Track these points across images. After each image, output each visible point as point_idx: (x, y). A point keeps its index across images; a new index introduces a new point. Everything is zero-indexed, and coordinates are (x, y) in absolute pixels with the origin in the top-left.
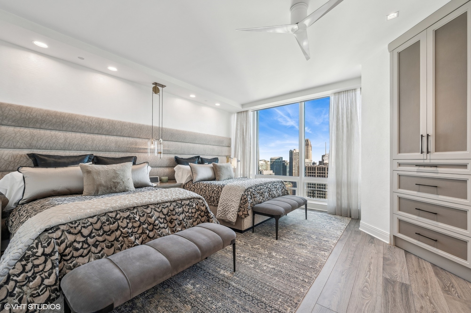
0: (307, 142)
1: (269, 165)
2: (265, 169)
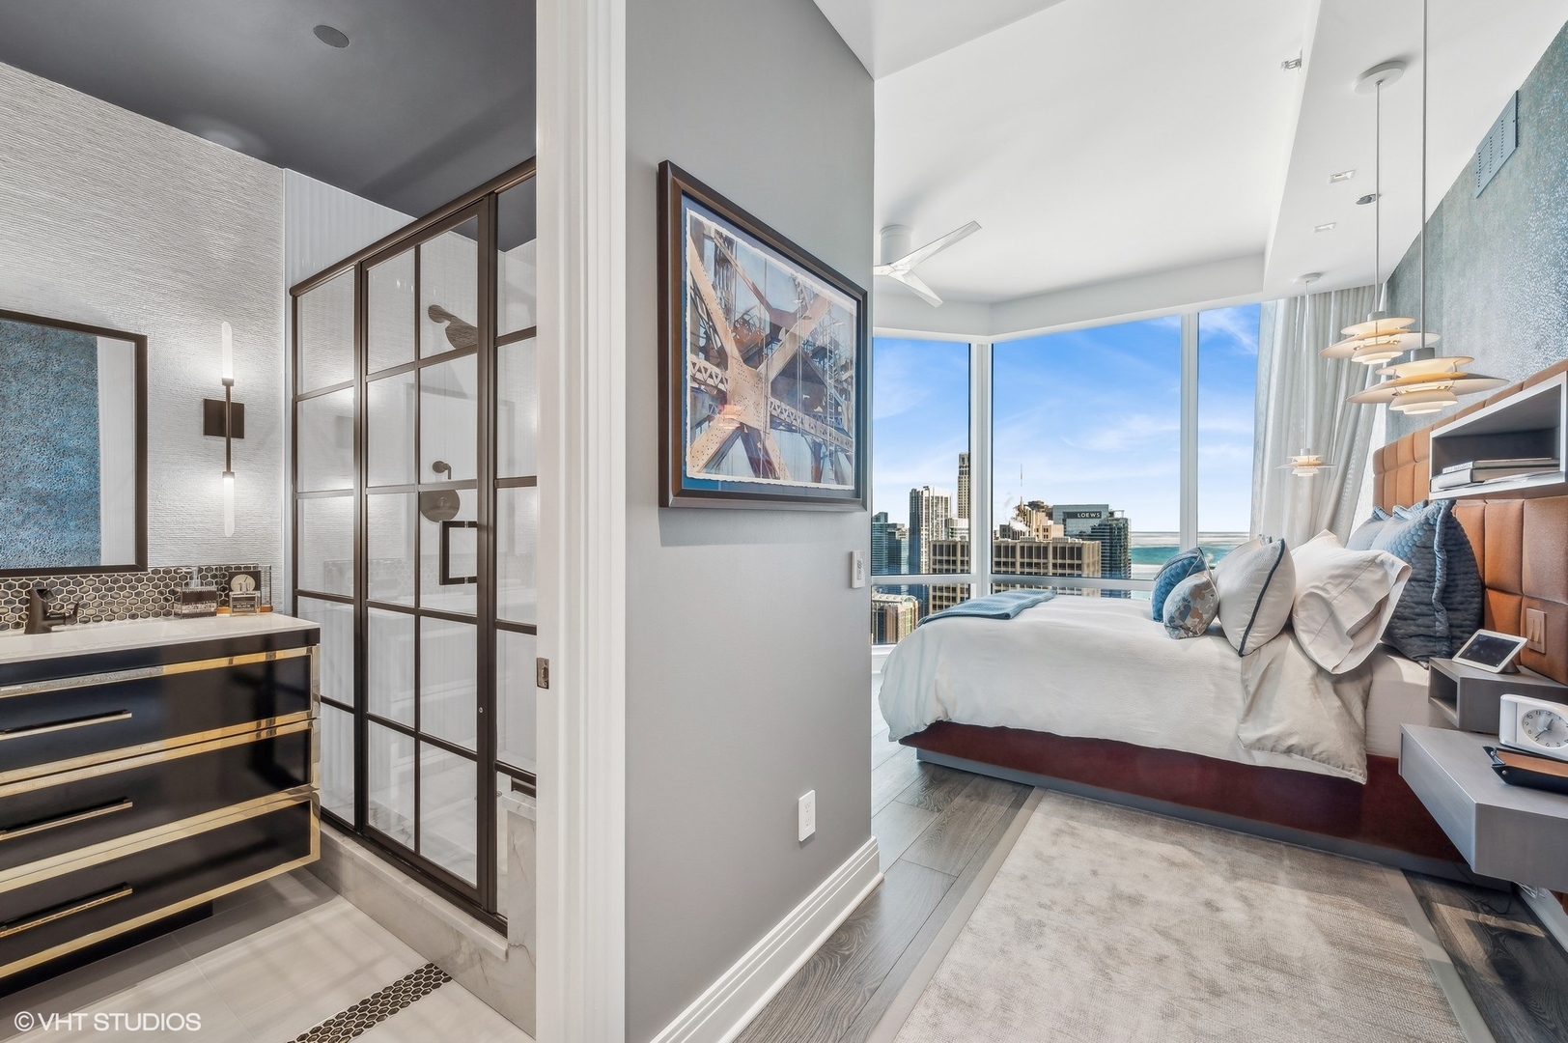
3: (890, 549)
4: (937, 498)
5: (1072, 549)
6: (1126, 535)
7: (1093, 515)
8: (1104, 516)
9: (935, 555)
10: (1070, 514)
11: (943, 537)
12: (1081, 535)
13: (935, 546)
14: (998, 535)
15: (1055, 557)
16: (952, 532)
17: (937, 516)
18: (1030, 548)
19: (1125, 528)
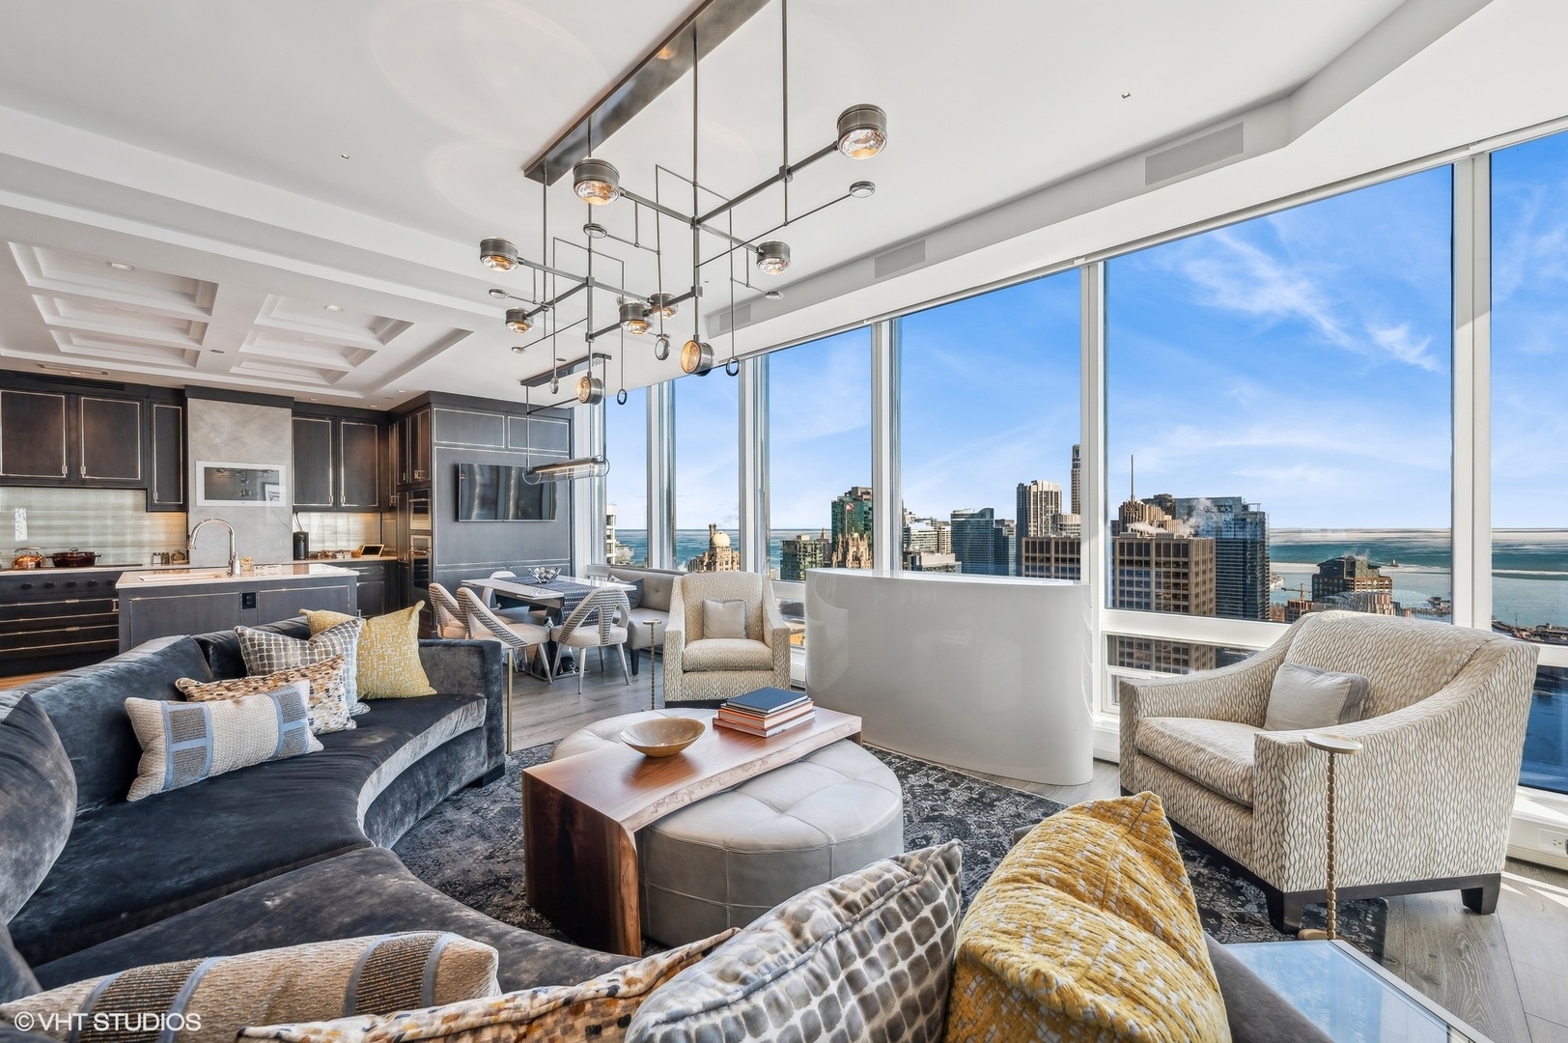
1: (949, 534)
2: (930, 549)
3: (996, 546)
4: (1046, 493)
6: (1263, 530)
7: (1225, 509)
8: (1238, 509)
11: (1051, 534)
16: (1061, 528)
17: (1046, 512)
19: (1263, 523)
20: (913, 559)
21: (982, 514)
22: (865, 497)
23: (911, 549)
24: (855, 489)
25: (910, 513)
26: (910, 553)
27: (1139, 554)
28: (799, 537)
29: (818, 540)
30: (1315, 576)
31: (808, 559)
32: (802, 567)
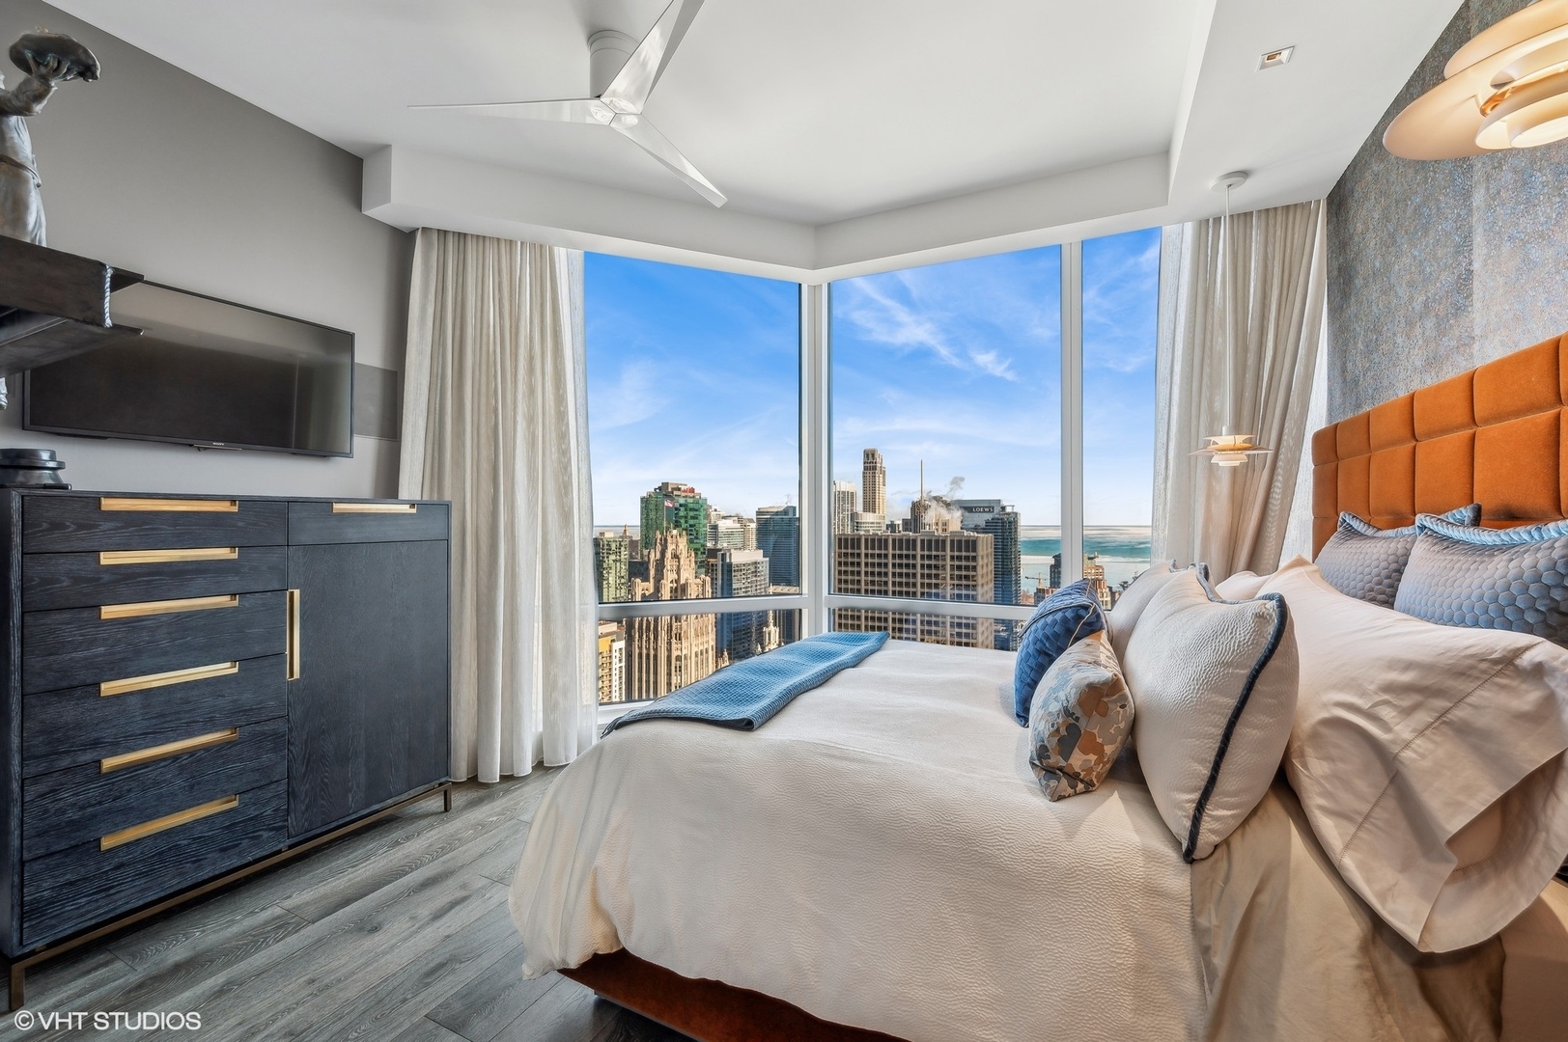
0: (871, 459)
1: (754, 531)
2: (740, 546)
4: (844, 493)
5: (967, 542)
6: (1016, 528)
7: (987, 510)
8: (997, 510)
9: (840, 548)
10: (969, 508)
11: (849, 531)
12: (976, 529)
13: (840, 540)
14: (901, 529)
15: (952, 550)
16: (857, 525)
17: (844, 510)
18: (930, 541)
19: (1015, 522)
20: (723, 555)
21: (785, 512)
22: (675, 493)
23: (719, 547)
24: (665, 485)
25: (716, 510)
26: (720, 550)
27: (908, 549)
28: (602, 534)
29: (621, 537)
30: (1051, 566)
31: (612, 557)
32: (605, 566)
